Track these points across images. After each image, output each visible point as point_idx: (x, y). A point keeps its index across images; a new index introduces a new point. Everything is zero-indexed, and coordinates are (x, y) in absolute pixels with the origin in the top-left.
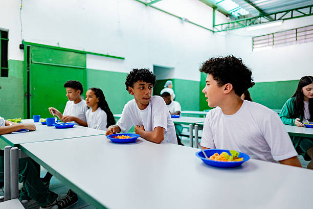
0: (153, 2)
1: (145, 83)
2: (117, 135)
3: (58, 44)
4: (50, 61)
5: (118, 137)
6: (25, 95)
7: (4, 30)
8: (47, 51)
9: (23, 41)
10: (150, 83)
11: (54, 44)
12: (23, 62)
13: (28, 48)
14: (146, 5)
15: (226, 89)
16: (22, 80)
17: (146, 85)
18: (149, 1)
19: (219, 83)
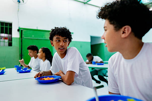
0: (88, 1)
1: (60, 37)
2: (43, 78)
3: (37, 27)
4: (33, 37)
5: (44, 79)
6: (20, 55)
7: (10, 23)
8: (31, 32)
9: (19, 28)
10: (64, 38)
11: (35, 28)
12: (19, 38)
13: (22, 31)
14: (84, 3)
15: (124, 33)
16: (19, 47)
17: (61, 38)
18: (86, 1)
19: (115, 27)
